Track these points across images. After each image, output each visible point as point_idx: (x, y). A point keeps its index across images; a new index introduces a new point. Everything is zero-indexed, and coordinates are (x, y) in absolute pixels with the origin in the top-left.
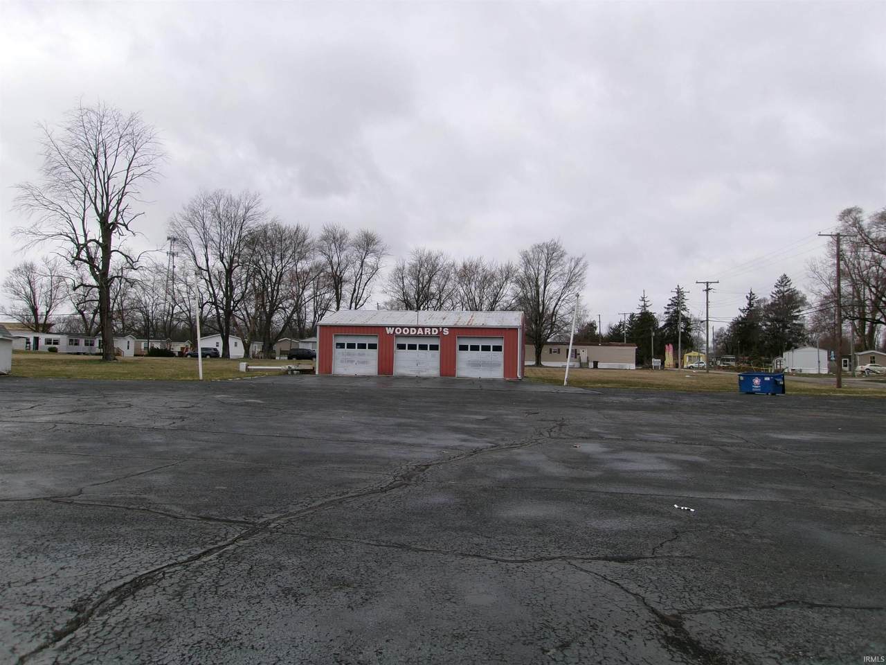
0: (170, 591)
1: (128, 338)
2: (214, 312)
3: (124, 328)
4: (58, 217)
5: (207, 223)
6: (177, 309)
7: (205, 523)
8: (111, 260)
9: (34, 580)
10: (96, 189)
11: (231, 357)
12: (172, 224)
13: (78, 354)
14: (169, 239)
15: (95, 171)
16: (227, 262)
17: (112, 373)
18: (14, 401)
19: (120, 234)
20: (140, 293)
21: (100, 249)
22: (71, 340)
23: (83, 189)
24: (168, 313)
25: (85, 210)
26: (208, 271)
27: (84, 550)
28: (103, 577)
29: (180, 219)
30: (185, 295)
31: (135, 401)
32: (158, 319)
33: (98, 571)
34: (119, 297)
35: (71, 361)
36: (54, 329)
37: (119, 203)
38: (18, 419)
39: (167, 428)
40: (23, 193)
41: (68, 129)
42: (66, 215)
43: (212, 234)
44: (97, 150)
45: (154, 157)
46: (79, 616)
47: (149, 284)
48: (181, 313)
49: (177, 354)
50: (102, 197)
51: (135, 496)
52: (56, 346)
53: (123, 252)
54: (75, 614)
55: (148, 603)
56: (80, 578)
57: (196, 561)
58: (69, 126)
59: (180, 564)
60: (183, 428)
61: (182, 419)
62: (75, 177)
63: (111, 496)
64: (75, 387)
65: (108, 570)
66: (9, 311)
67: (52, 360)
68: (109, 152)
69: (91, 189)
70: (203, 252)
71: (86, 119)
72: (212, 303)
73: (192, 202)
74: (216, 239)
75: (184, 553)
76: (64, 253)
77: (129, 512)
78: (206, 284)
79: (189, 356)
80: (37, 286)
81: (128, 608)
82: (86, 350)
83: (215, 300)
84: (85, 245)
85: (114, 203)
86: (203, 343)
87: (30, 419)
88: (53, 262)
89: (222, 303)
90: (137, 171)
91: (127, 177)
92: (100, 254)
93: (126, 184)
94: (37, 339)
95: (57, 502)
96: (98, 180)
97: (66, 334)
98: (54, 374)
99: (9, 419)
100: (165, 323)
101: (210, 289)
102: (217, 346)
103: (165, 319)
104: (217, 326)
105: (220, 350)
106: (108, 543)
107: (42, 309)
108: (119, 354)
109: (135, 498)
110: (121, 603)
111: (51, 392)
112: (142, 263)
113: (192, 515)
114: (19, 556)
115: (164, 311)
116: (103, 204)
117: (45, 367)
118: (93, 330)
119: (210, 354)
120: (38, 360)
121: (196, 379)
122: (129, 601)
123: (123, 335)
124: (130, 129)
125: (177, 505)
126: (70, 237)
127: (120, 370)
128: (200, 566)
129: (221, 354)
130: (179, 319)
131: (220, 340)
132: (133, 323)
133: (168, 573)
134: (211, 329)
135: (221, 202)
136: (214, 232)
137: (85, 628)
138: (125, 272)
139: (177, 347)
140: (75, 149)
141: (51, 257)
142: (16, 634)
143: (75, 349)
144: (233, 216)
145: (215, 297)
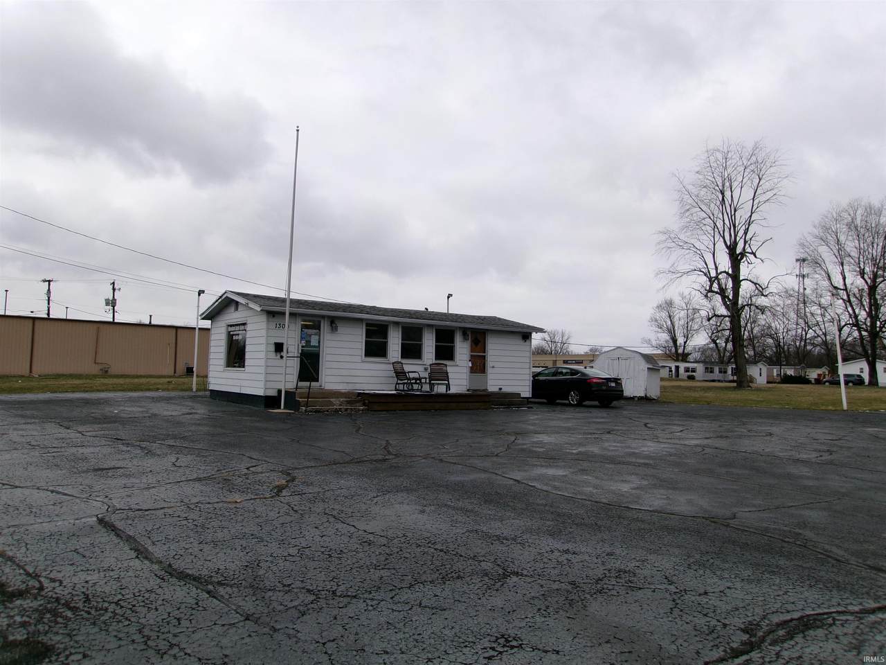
0: (845, 640)
1: (760, 365)
2: (856, 334)
3: (755, 355)
4: (691, 255)
5: (842, 238)
6: (811, 334)
7: (875, 574)
8: (740, 290)
9: (706, 593)
10: (724, 223)
11: (880, 385)
12: (802, 245)
13: (713, 381)
14: (797, 260)
15: (722, 206)
16: (870, 278)
17: (747, 400)
18: (667, 424)
19: (748, 263)
20: (770, 320)
21: (730, 279)
22: (706, 368)
23: (712, 225)
24: (801, 339)
25: (714, 245)
26: (846, 289)
27: (746, 575)
28: (769, 606)
29: (810, 238)
30: (819, 319)
31: (774, 429)
32: (790, 345)
33: (763, 599)
34: (749, 325)
35: (709, 389)
36: (691, 358)
37: (746, 233)
38: (673, 441)
39: (814, 460)
40: (663, 237)
41: (697, 172)
42: (698, 252)
43: (848, 249)
44: (723, 186)
45: (779, 180)
46: (751, 639)
47: (778, 309)
48: (816, 337)
49: (813, 381)
50: (730, 229)
51: (789, 529)
52: (694, 374)
53: (752, 280)
54: (748, 636)
55: (821, 647)
56: (747, 602)
57: (871, 616)
58: (697, 169)
59: (852, 613)
60: (831, 463)
61: (831, 452)
62: (705, 215)
63: (764, 525)
64: (714, 413)
65: (773, 601)
66: (654, 343)
67: (691, 387)
68: (735, 185)
69: (720, 224)
70: (839, 269)
71: (712, 159)
72: (853, 325)
73: (822, 218)
74: (854, 254)
75: (854, 602)
76: (697, 286)
77: (785, 545)
78: (844, 305)
79: (827, 384)
80: (676, 319)
81: (799, 646)
82: (721, 377)
83: (857, 321)
84: (717, 278)
85: (741, 233)
86: (844, 369)
87: (682, 442)
88: (688, 297)
89: (865, 323)
90: (762, 198)
91: (753, 206)
92: (730, 284)
93: (752, 213)
94: (677, 368)
95: (714, 522)
96: (725, 214)
97: (702, 362)
98: (695, 400)
99: (665, 441)
100: (798, 348)
101: (850, 309)
102: (862, 372)
103: (798, 344)
104: (860, 349)
105: (866, 376)
106: (769, 573)
107: (681, 341)
108: (752, 382)
109: (790, 532)
110: (792, 638)
111: (695, 418)
112: (772, 288)
113: (858, 562)
114: (689, 567)
115: (796, 336)
116: (730, 235)
117: (686, 394)
118: (725, 359)
119: (854, 381)
120: (679, 387)
121: (838, 408)
122: (799, 638)
123: (755, 363)
124: (754, 158)
125: (838, 547)
126: (703, 272)
127: (754, 397)
128: (876, 622)
129: (867, 381)
130: (814, 343)
131: (864, 365)
132: (764, 350)
133: (838, 620)
134: (852, 353)
135: (859, 212)
136: (851, 246)
137: (759, 653)
138: (754, 299)
139: (813, 374)
140: (705, 189)
141: (686, 293)
142: (698, 639)
143: (710, 376)
144: (873, 225)
145: (856, 317)
